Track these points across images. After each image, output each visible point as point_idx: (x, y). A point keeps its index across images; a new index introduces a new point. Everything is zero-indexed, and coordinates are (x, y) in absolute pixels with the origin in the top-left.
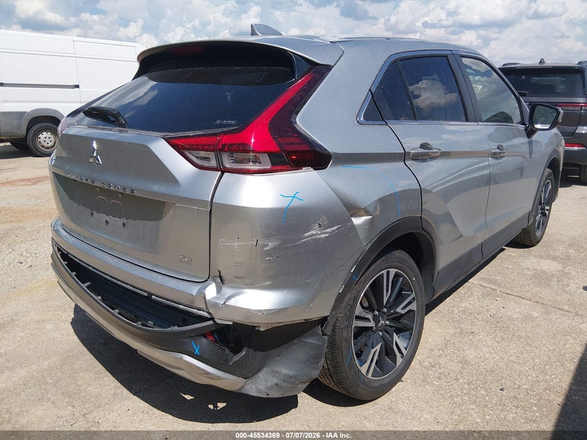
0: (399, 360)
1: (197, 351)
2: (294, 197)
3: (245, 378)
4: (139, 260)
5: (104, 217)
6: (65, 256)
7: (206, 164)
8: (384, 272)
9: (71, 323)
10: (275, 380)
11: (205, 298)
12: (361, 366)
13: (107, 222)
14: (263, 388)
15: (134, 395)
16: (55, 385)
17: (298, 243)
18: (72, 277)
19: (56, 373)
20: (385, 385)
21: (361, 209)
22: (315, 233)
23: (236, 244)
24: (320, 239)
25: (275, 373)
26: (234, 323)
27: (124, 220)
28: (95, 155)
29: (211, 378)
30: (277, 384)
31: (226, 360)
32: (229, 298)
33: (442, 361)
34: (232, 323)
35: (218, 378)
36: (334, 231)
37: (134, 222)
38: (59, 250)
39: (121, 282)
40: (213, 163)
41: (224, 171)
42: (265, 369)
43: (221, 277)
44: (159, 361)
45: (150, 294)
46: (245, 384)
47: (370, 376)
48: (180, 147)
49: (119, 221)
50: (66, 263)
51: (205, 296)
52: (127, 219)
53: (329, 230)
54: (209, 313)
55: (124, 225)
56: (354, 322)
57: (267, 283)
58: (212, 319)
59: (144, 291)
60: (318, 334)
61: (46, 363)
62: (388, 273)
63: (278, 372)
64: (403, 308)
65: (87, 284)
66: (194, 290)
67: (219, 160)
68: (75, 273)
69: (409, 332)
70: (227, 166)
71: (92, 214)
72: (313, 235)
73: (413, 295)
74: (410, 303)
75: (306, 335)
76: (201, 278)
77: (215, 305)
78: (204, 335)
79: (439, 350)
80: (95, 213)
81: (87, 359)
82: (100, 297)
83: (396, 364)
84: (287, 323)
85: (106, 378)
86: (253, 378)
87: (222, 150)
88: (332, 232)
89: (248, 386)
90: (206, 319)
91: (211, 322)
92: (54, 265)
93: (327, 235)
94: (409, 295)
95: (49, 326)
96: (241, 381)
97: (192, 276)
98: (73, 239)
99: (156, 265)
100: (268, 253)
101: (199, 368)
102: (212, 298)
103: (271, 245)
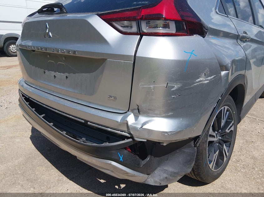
0: (225, 159)
1: (121, 159)
2: (191, 53)
3: (148, 175)
4: (78, 99)
5: (53, 73)
6: (27, 99)
7: (128, 30)
8: (223, 108)
9: (30, 138)
10: (165, 175)
11: (127, 124)
12: (210, 164)
13: (55, 76)
14: (158, 180)
15: (70, 180)
16: (22, 175)
17: (192, 86)
18: (33, 111)
19: (23, 168)
20: (219, 174)
21: (224, 66)
22: (202, 79)
23: (152, 86)
24: (204, 84)
25: (165, 171)
26: (147, 140)
27: (67, 74)
28: (47, 32)
29: (129, 176)
30: (166, 178)
31: (139, 164)
32: (145, 124)
33: (242, 158)
34: (146, 141)
35: (133, 176)
36: (212, 79)
37: (74, 75)
38: (23, 96)
39: (66, 114)
40: (134, 29)
41: (142, 34)
42: (159, 168)
43: (138, 109)
44: (92, 164)
45: (87, 121)
46: (147, 178)
47: (213, 170)
48: (109, 20)
49: (63, 75)
50: (28, 103)
51: (128, 122)
52: (69, 73)
53: (209, 78)
54: (130, 134)
55: (67, 77)
56: (209, 138)
57: (170, 114)
58: (132, 137)
59: (82, 119)
60: (192, 146)
61: (17, 161)
62: (224, 108)
63: (167, 170)
64: (229, 130)
65: (43, 115)
66: (119, 118)
67: (139, 27)
68: (34, 109)
69: (229, 143)
70: (145, 31)
71: (45, 72)
72: (201, 81)
73: (233, 122)
74: (231, 126)
75: (184, 147)
76: (123, 110)
77: (135, 129)
78: (126, 148)
79: (238, 152)
80: (46, 71)
81: (40, 158)
82: (52, 124)
83: (223, 161)
84: (179, 140)
85: (52, 170)
86: (152, 174)
87: (142, 19)
88: (211, 80)
89: (149, 179)
90: (128, 138)
91: (130, 140)
92: (21, 105)
93: (208, 81)
94: (231, 122)
95: (18, 140)
96: (145, 176)
97: (116, 109)
98: (33, 89)
99: (90, 103)
100: (174, 93)
101: (122, 170)
102: (132, 124)
103: (176, 87)
